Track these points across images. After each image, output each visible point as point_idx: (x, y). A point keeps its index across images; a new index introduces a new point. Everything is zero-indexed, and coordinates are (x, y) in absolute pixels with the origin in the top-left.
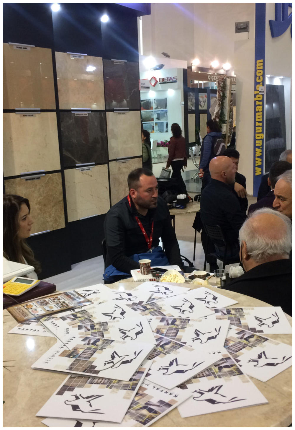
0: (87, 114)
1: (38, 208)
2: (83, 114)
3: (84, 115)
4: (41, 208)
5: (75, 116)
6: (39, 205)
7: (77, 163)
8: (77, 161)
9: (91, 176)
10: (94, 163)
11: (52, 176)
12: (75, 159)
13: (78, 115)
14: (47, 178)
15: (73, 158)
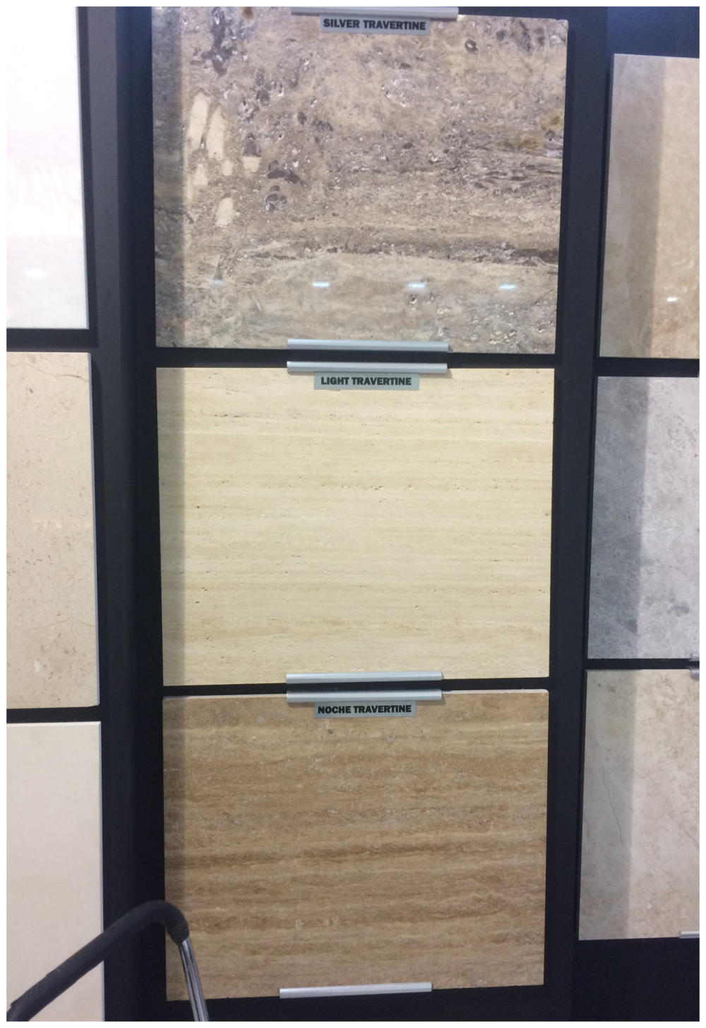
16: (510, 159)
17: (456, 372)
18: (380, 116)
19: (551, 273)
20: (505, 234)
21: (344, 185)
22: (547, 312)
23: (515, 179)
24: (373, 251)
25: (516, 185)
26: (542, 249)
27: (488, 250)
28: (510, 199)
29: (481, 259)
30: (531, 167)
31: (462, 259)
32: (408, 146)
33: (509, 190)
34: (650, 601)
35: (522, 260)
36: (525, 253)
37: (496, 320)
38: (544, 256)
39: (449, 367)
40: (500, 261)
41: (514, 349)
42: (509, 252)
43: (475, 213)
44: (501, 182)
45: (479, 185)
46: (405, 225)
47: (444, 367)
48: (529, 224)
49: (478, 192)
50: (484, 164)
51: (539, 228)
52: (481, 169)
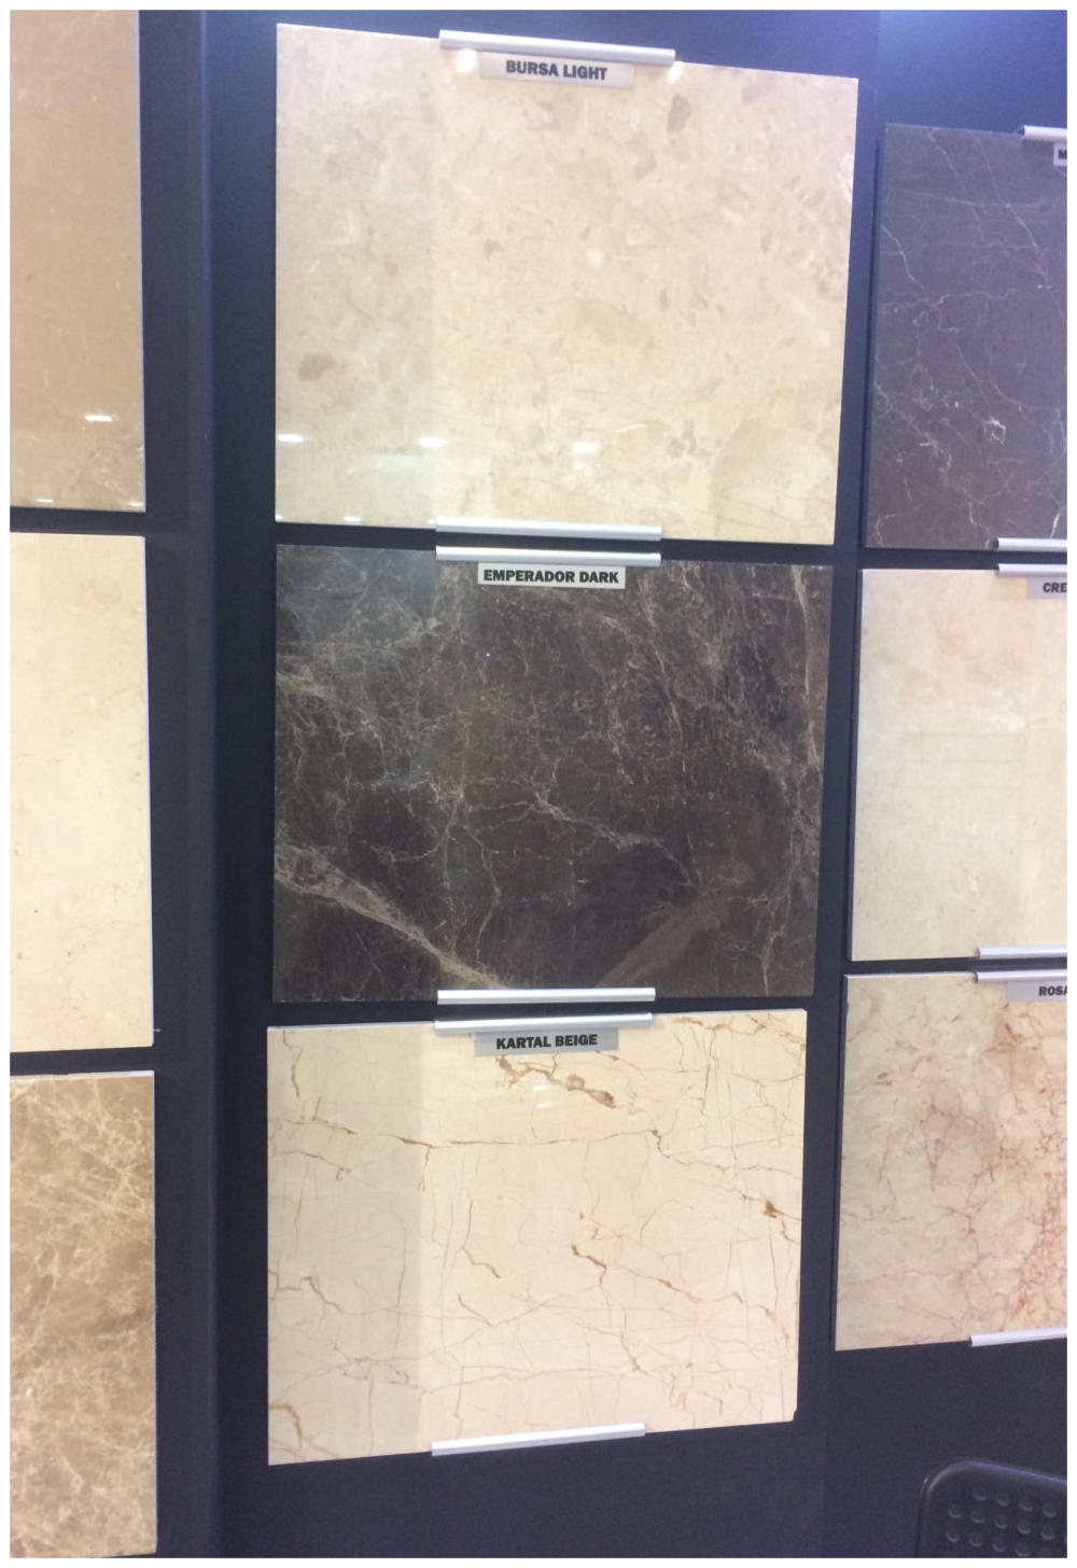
0: (613, 577)
2: (577, 570)
3: (577, 584)
5: (481, 580)
7: (451, 982)
8: (451, 964)
9: (608, 1099)
10: (648, 993)
12: (436, 940)
13: (513, 581)
15: (415, 934)
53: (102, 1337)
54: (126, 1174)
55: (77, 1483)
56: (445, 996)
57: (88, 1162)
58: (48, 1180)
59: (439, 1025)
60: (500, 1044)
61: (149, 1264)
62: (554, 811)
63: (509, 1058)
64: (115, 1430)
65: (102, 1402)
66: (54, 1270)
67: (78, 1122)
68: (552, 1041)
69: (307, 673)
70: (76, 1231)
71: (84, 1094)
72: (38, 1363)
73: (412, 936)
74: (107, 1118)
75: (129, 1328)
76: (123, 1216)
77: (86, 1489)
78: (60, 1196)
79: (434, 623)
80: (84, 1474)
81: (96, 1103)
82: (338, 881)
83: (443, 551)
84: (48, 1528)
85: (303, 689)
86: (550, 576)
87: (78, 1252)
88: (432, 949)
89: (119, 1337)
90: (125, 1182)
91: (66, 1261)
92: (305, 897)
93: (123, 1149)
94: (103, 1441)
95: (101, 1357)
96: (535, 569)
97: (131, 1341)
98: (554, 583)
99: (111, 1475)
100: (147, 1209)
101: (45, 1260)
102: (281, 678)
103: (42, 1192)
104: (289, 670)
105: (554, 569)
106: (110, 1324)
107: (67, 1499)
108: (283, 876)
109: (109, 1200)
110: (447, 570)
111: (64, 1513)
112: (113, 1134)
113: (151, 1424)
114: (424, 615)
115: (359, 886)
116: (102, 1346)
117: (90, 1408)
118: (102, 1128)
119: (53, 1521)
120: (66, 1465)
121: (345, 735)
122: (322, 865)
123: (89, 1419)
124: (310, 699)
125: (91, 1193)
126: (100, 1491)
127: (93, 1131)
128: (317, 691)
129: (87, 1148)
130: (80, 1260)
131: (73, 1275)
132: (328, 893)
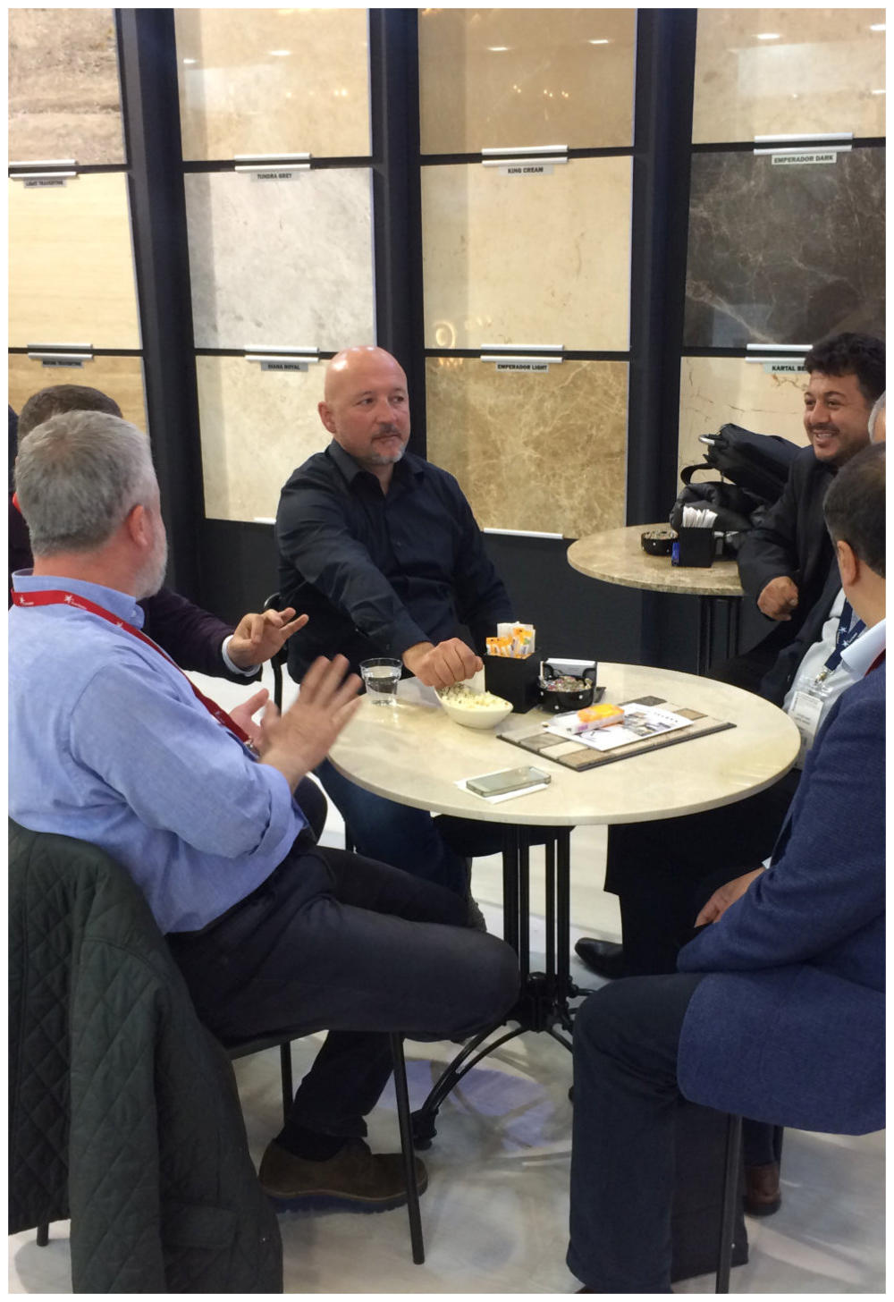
1: (530, 457)
3: (815, 162)
4: (541, 460)
5: (773, 163)
6: (536, 449)
7: (753, 341)
8: (755, 333)
11: (589, 369)
12: (749, 322)
13: (787, 163)
14: (573, 374)
16: (94, 55)
17: (81, 176)
18: (35, 37)
19: (118, 118)
20: (96, 97)
21: (26, 77)
22: (119, 140)
23: (97, 66)
24: (41, 112)
25: (97, 70)
26: (112, 104)
27: (88, 106)
28: (95, 77)
29: (86, 112)
30: (102, 59)
31: (78, 113)
32: (49, 53)
33: (94, 72)
34: (223, 313)
35: (104, 111)
36: (105, 107)
37: (97, 146)
38: (114, 108)
39: (78, 174)
40: (95, 113)
41: (106, 163)
42: (98, 107)
43: (82, 86)
44: (91, 68)
45: (81, 71)
46: (52, 96)
47: (74, 173)
48: (104, 91)
49: (82, 75)
50: (83, 59)
51: (110, 93)
52: (81, 62)
53: (609, 459)
54: (618, 398)
55: (599, 512)
56: (750, 346)
57: (606, 393)
58: (593, 399)
59: (747, 359)
60: (774, 368)
61: (625, 434)
62: (801, 265)
63: (777, 375)
64: (612, 494)
65: (608, 484)
66: (594, 432)
67: (603, 378)
68: (796, 368)
69: (701, 208)
70: (601, 418)
71: (605, 368)
72: (588, 466)
73: (739, 320)
74: (612, 377)
75: (618, 456)
76: (617, 415)
77: (602, 515)
78: (597, 405)
79: (752, 183)
80: (602, 509)
81: (609, 372)
82: (710, 296)
83: (756, 152)
84: (589, 527)
85: (700, 214)
86: (803, 159)
87: (602, 426)
88: (746, 326)
89: (614, 459)
90: (617, 402)
91: (599, 429)
92: (697, 302)
93: (618, 389)
94: (608, 498)
95: (608, 466)
96: (796, 156)
97: (618, 462)
98: (804, 162)
99: (611, 511)
100: (625, 413)
101: (591, 428)
102: (691, 210)
103: (591, 403)
104: (694, 206)
105: (805, 156)
106: (611, 455)
107: (596, 517)
108: (689, 293)
109: (612, 408)
110: (759, 160)
111: (595, 523)
112: (614, 383)
113: (625, 494)
114: (748, 178)
115: (718, 298)
116: (610, 462)
117: (604, 485)
118: (610, 381)
119: (591, 525)
120: (596, 505)
121: (715, 233)
122: (704, 289)
123: (603, 489)
124: (702, 218)
125: (607, 405)
126: (606, 516)
127: (608, 382)
128: (705, 214)
129: (606, 388)
130: (602, 430)
131: (600, 434)
132: (706, 301)
